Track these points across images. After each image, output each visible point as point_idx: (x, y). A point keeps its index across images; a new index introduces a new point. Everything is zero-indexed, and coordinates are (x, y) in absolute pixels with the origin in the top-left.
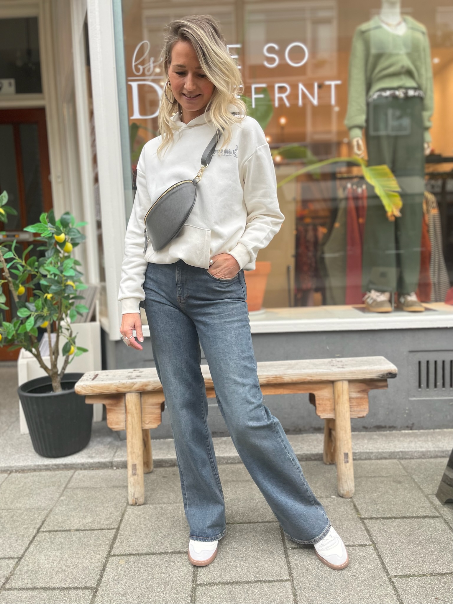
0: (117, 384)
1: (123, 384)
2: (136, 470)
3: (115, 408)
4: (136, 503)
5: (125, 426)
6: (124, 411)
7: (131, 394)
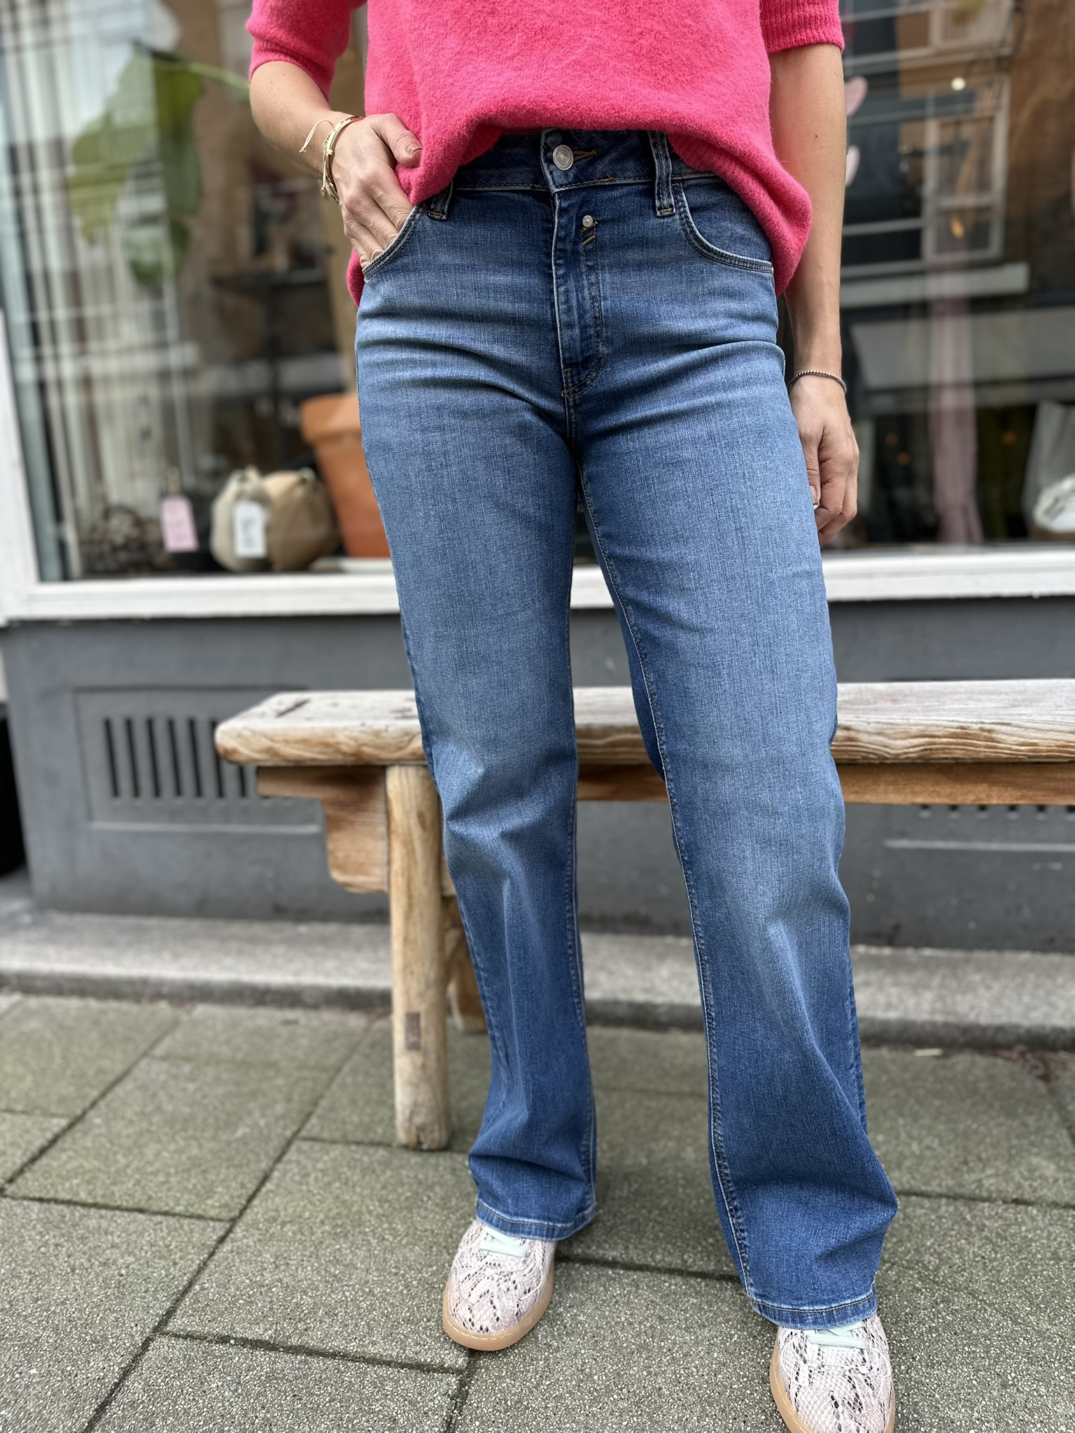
0: (355, 734)
1: (377, 734)
2: (419, 1034)
3: (352, 818)
4: (419, 1143)
5: (385, 880)
6: (382, 829)
7: (403, 769)
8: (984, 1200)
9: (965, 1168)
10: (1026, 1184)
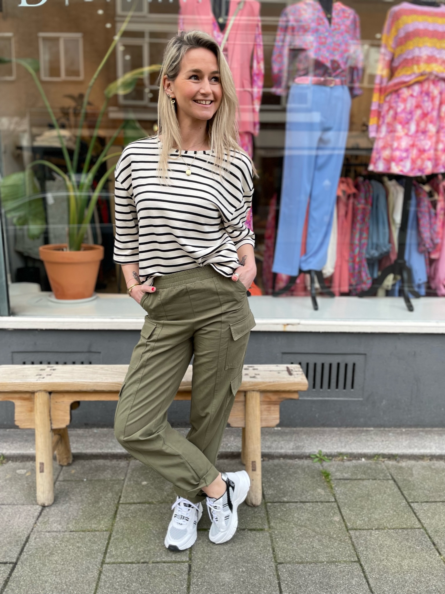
8: (307, 502)
9: (303, 494)
10: (317, 497)
